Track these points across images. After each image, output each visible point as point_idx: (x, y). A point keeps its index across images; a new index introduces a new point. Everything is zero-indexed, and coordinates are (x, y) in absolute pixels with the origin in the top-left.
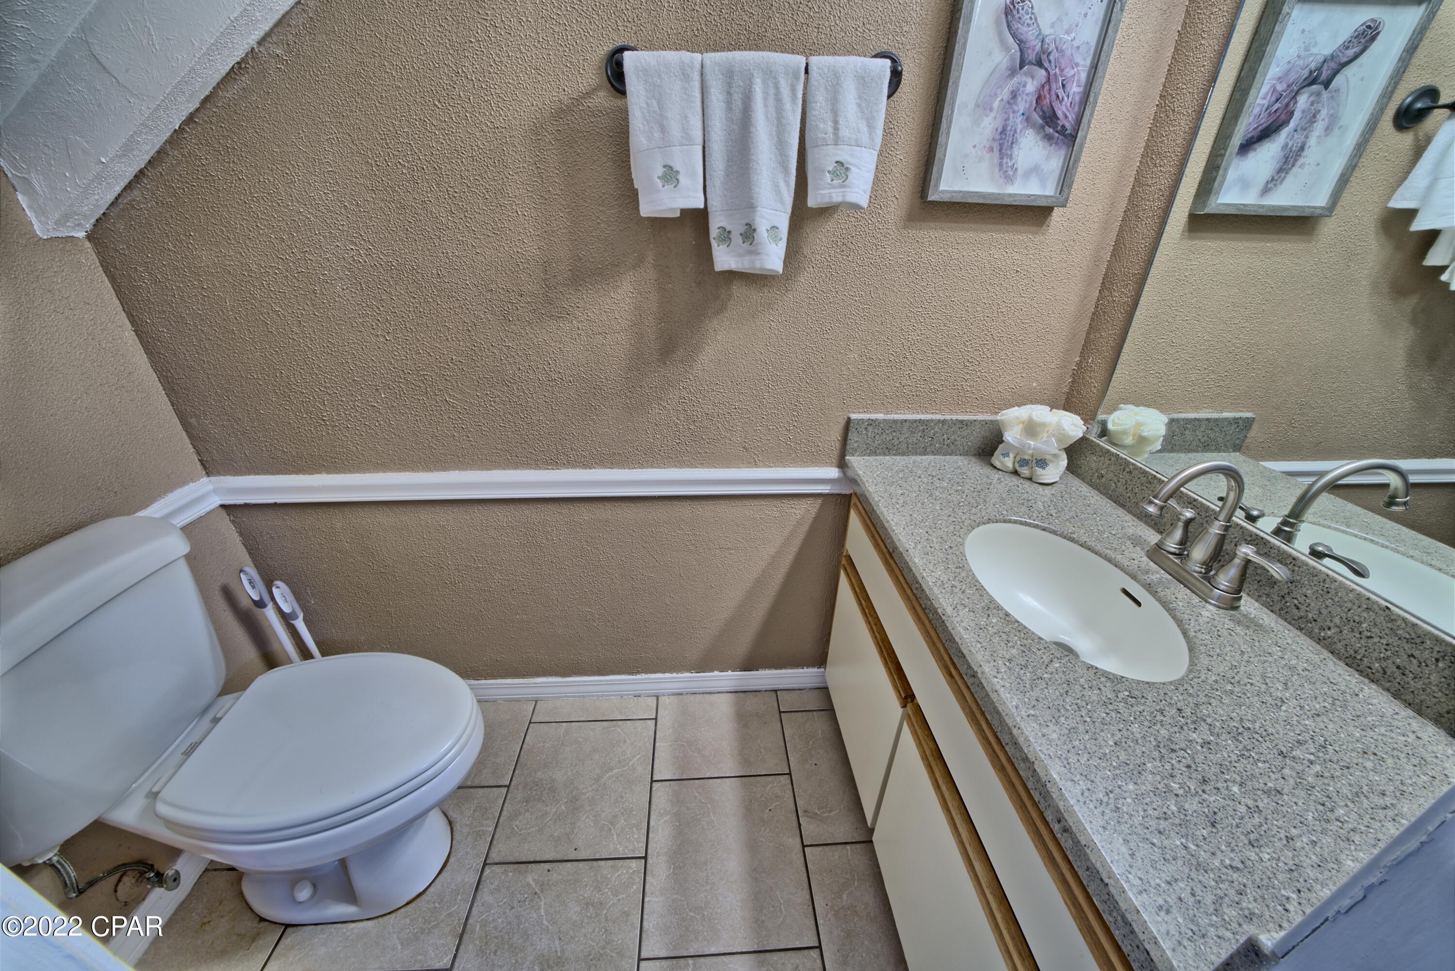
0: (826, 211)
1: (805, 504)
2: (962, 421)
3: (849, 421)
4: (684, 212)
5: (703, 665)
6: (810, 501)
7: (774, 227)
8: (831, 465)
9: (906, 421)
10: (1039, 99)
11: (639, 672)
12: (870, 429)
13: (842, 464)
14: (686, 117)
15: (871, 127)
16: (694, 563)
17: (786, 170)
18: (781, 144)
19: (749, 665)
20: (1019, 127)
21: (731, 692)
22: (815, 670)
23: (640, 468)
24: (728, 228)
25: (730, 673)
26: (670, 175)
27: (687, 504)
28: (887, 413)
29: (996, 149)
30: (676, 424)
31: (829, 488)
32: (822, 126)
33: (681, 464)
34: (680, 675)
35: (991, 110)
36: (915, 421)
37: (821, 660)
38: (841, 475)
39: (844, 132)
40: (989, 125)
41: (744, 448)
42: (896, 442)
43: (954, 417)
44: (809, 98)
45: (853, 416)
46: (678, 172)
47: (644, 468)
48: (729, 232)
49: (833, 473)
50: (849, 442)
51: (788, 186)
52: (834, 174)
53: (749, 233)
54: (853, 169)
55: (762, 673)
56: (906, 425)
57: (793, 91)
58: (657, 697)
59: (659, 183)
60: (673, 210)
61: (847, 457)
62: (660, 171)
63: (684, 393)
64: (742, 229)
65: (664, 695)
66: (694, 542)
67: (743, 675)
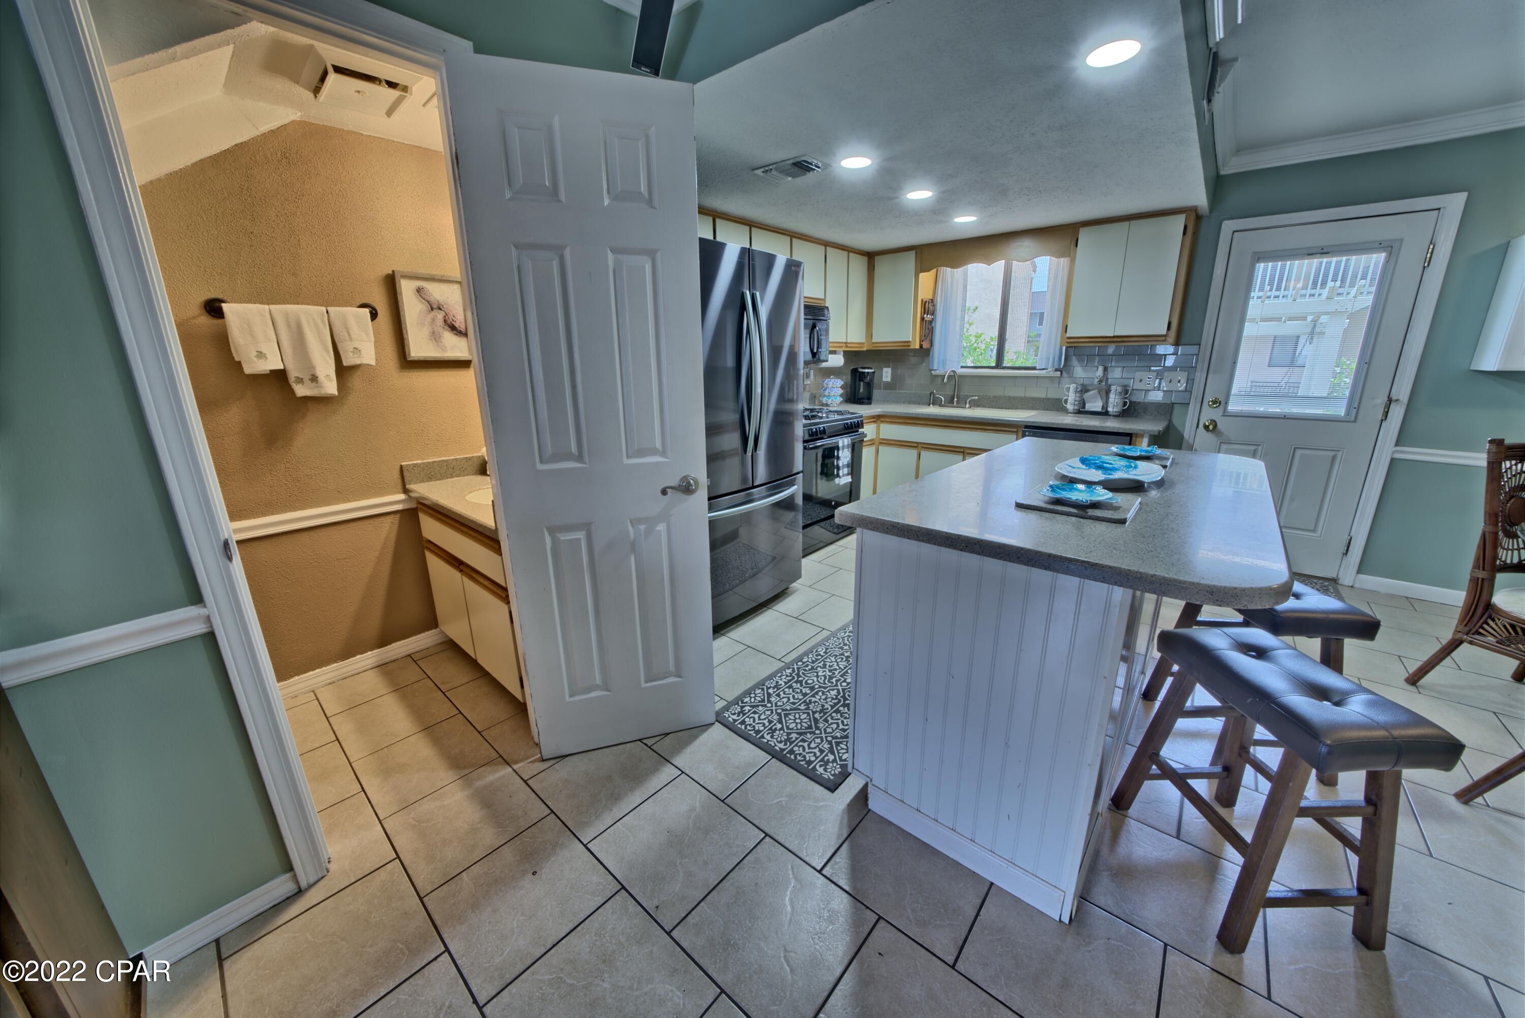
0: (354, 368)
1: (389, 519)
2: (466, 458)
3: (401, 467)
4: (271, 371)
5: (347, 653)
6: (392, 517)
7: (327, 376)
8: (399, 493)
9: (435, 462)
10: (445, 321)
11: (292, 676)
12: (415, 468)
13: (406, 491)
14: (265, 331)
15: (367, 334)
16: (320, 574)
17: (328, 352)
18: (322, 342)
19: (383, 641)
20: (441, 331)
21: (375, 668)
22: (433, 631)
23: (263, 516)
24: (301, 377)
25: (369, 653)
26: (261, 355)
27: (305, 534)
28: (423, 459)
29: (433, 339)
30: (286, 484)
31: (401, 506)
32: (342, 334)
33: (295, 509)
34: (328, 667)
35: (425, 325)
36: (440, 461)
37: (431, 622)
38: (407, 497)
39: (353, 336)
40: (426, 331)
41: (338, 491)
42: (433, 474)
43: (461, 457)
44: (332, 324)
45: (403, 464)
46: (265, 354)
47: (267, 516)
48: (302, 379)
49: (402, 496)
50: (405, 478)
51: (331, 358)
52: (354, 353)
53: (314, 379)
54: (362, 350)
55: (394, 645)
56: (436, 463)
57: (323, 321)
58: (313, 691)
59: (255, 359)
60: (266, 370)
61: (407, 486)
62: (255, 354)
63: (288, 465)
64: (310, 377)
65: (318, 688)
66: (316, 560)
67: (380, 651)
